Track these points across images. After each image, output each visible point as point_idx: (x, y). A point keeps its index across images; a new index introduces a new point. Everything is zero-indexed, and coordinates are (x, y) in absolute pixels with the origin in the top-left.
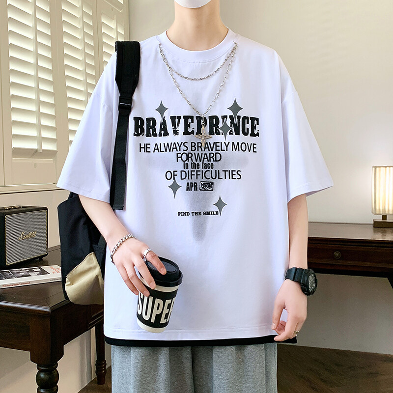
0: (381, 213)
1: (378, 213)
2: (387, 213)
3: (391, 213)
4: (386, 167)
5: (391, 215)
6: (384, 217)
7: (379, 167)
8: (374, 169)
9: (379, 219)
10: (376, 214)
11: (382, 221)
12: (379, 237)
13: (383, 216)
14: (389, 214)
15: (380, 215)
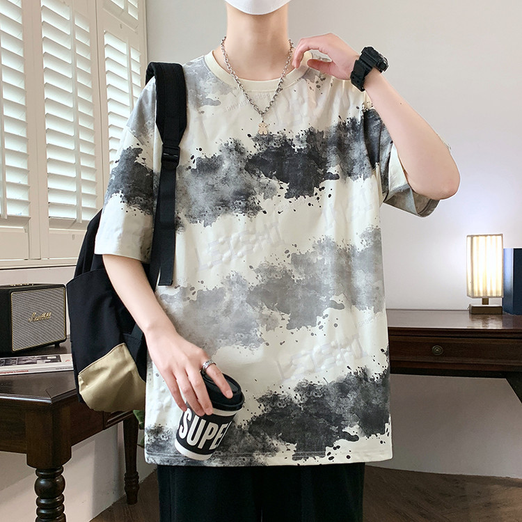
0: (482, 295)
1: (477, 295)
2: (489, 295)
3: (494, 295)
4: (486, 236)
5: (494, 297)
6: (485, 301)
7: (477, 236)
8: (469, 238)
9: (479, 303)
10: (473, 297)
11: (482, 305)
12: (478, 325)
13: (483, 299)
14: (492, 297)
15: (480, 297)
